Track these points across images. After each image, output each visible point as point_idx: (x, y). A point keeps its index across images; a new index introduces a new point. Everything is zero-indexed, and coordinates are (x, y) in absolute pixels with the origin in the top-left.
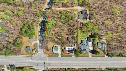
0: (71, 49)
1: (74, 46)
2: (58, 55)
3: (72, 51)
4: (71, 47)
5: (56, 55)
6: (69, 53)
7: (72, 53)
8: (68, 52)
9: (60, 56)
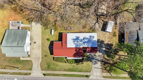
0: (89, 40)
1: (104, 29)
2: (31, 69)
3: (94, 50)
4: (87, 35)
5: (20, 66)
6: (77, 61)
7: (89, 59)
8: (75, 55)
9: (37, 72)
